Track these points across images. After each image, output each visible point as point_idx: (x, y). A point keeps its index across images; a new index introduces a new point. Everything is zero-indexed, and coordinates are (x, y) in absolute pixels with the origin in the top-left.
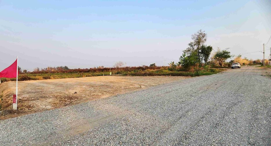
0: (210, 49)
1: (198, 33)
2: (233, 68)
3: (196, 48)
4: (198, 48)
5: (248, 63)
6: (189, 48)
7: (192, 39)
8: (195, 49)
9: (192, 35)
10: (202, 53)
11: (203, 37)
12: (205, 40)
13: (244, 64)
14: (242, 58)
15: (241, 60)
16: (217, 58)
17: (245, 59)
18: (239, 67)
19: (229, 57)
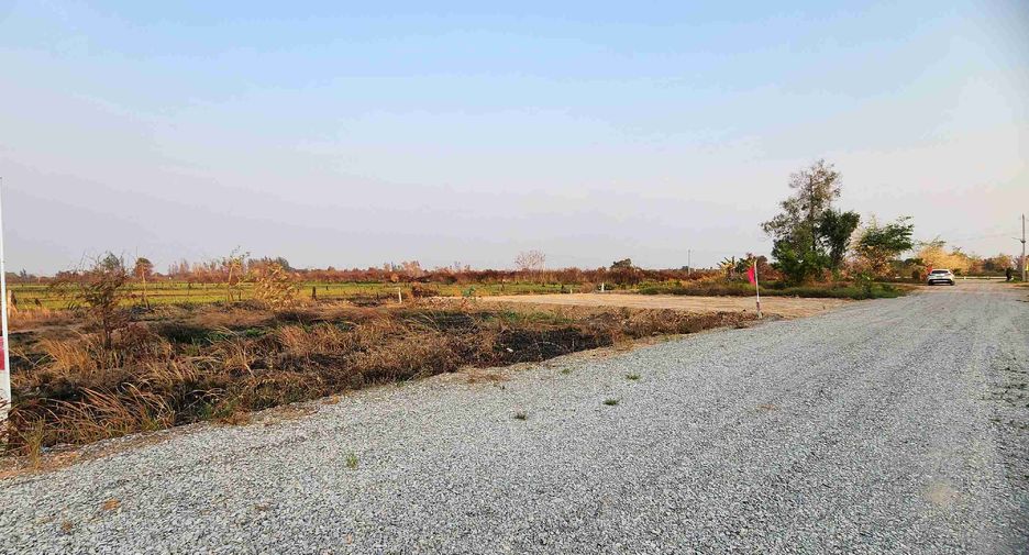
0: (851, 220)
1: (813, 169)
2: (931, 283)
3: (802, 215)
4: (810, 218)
5: (964, 267)
6: (782, 216)
7: (791, 186)
8: (800, 221)
9: (793, 175)
10: (824, 231)
11: (828, 181)
12: (837, 192)
13: (956, 272)
14: (947, 249)
15: (943, 256)
16: (867, 250)
17: (954, 254)
18: (950, 282)
19: (908, 246)
